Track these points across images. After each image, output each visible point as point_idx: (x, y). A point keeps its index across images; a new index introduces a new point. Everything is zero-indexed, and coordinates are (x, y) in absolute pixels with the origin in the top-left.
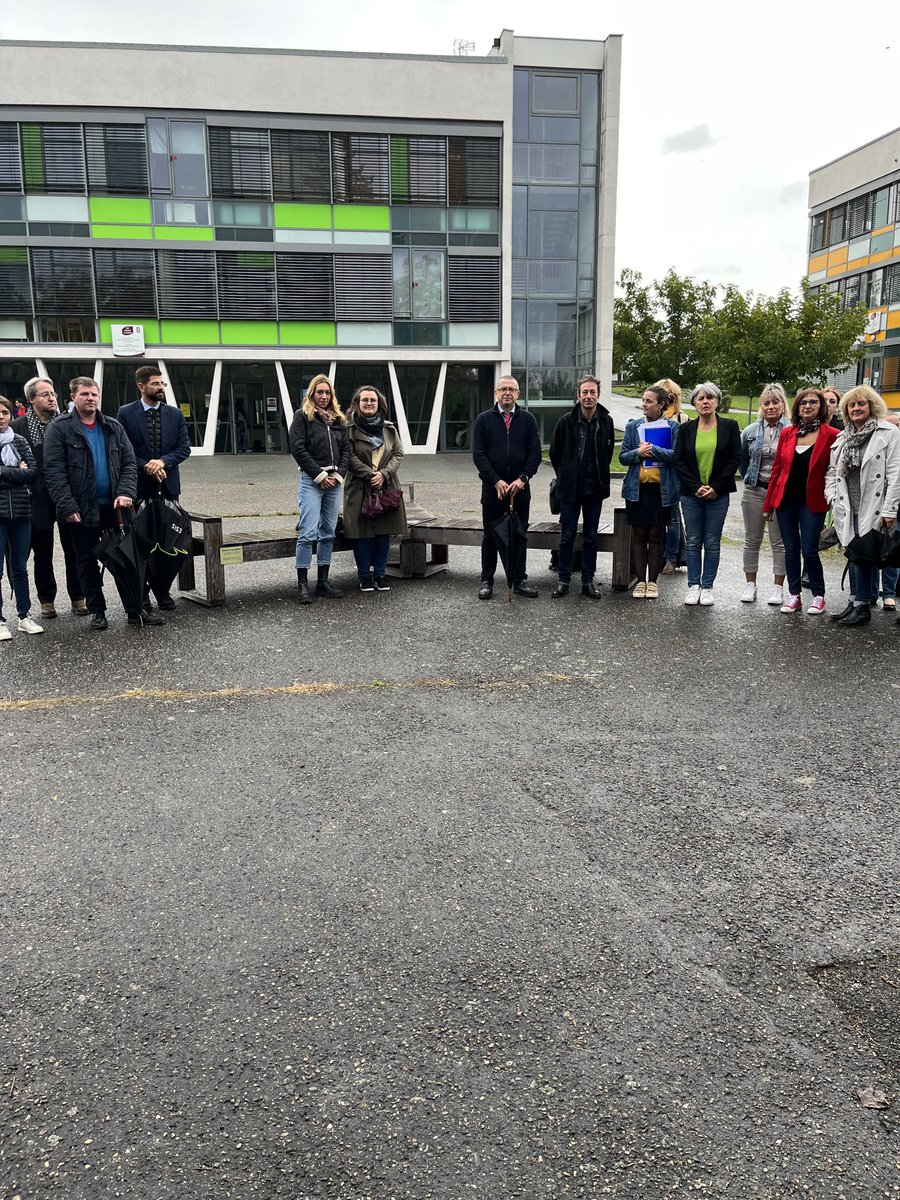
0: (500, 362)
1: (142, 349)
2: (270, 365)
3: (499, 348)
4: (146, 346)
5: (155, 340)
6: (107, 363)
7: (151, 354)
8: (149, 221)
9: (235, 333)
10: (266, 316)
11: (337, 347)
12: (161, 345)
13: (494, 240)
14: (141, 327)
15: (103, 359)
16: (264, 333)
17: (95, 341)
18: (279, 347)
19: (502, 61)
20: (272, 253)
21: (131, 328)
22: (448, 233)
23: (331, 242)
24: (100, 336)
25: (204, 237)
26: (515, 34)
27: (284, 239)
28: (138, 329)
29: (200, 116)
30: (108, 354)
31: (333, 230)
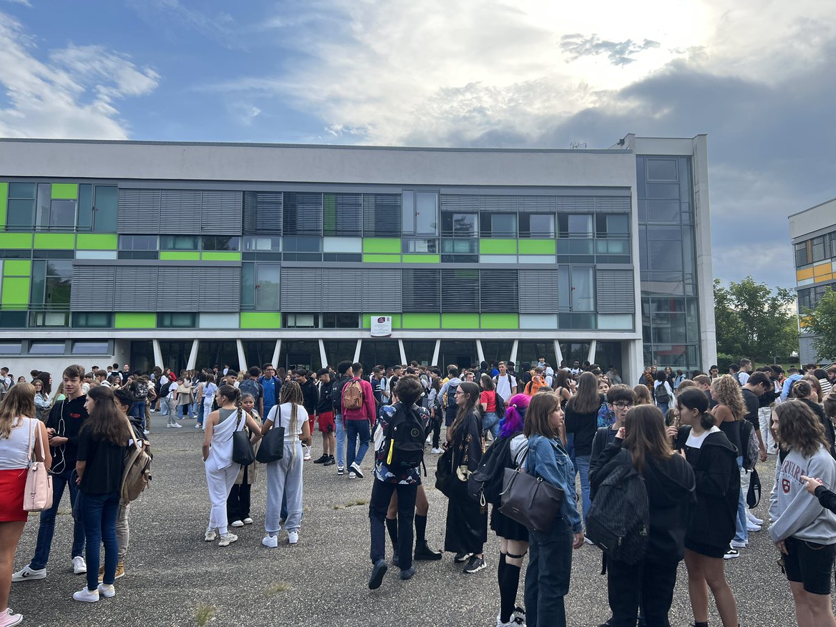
0: (634, 340)
1: (390, 332)
2: (473, 342)
3: (634, 330)
4: (393, 330)
5: (398, 326)
6: (364, 341)
7: (396, 335)
8: (400, 252)
9: (450, 321)
10: (473, 310)
11: (519, 330)
12: (402, 329)
13: (628, 259)
14: (390, 317)
15: (362, 339)
16: (470, 321)
17: (358, 327)
18: (480, 330)
19: (629, 152)
20: (478, 269)
21: (384, 318)
22: (595, 255)
23: (516, 262)
24: (362, 323)
25: (434, 260)
26: (636, 136)
27: (484, 260)
28: (388, 319)
29: (437, 189)
30: (366, 335)
31: (517, 255)
